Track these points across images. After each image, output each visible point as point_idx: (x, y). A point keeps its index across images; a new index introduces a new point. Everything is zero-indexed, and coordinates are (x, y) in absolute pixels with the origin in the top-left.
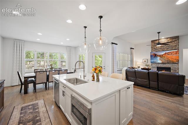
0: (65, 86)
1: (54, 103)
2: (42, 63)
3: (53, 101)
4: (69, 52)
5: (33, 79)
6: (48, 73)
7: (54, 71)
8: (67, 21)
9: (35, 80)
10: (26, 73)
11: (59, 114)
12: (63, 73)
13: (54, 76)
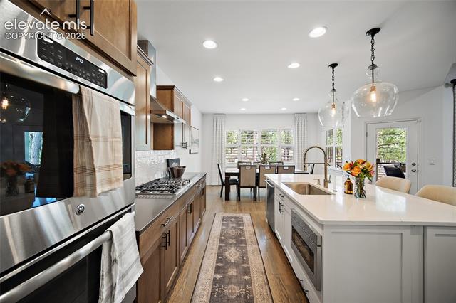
0: (284, 195)
1: (267, 226)
2: (250, 151)
3: (265, 221)
4: (300, 125)
5: (236, 177)
6: (258, 170)
7: (269, 168)
8: (290, 67)
9: (239, 180)
10: (228, 167)
11: (273, 245)
12: (286, 172)
13: (266, 175)
